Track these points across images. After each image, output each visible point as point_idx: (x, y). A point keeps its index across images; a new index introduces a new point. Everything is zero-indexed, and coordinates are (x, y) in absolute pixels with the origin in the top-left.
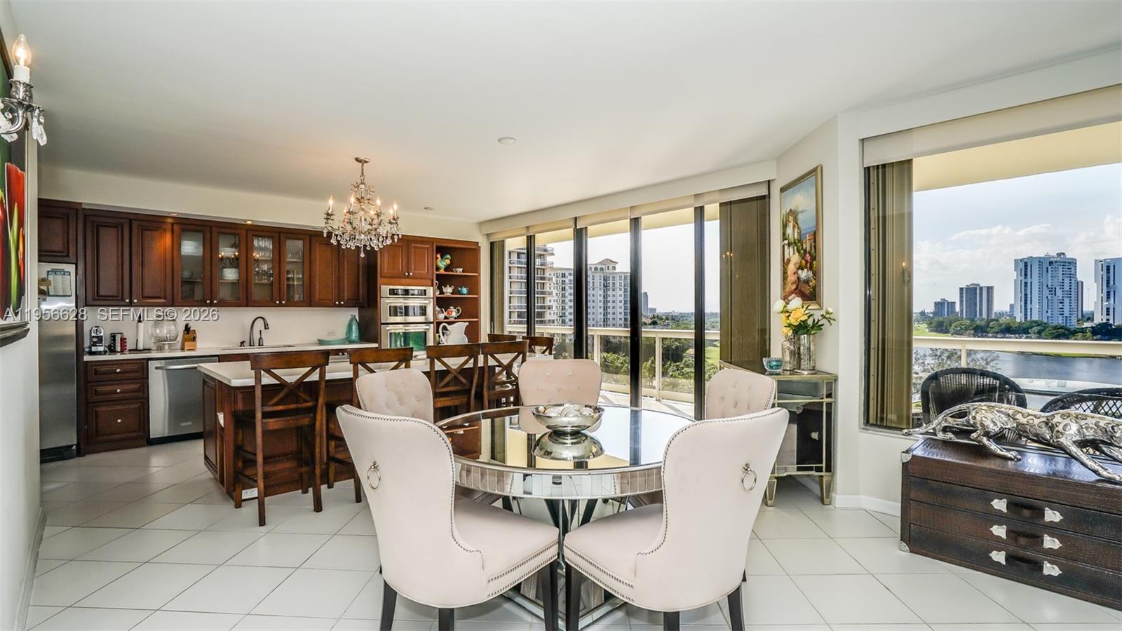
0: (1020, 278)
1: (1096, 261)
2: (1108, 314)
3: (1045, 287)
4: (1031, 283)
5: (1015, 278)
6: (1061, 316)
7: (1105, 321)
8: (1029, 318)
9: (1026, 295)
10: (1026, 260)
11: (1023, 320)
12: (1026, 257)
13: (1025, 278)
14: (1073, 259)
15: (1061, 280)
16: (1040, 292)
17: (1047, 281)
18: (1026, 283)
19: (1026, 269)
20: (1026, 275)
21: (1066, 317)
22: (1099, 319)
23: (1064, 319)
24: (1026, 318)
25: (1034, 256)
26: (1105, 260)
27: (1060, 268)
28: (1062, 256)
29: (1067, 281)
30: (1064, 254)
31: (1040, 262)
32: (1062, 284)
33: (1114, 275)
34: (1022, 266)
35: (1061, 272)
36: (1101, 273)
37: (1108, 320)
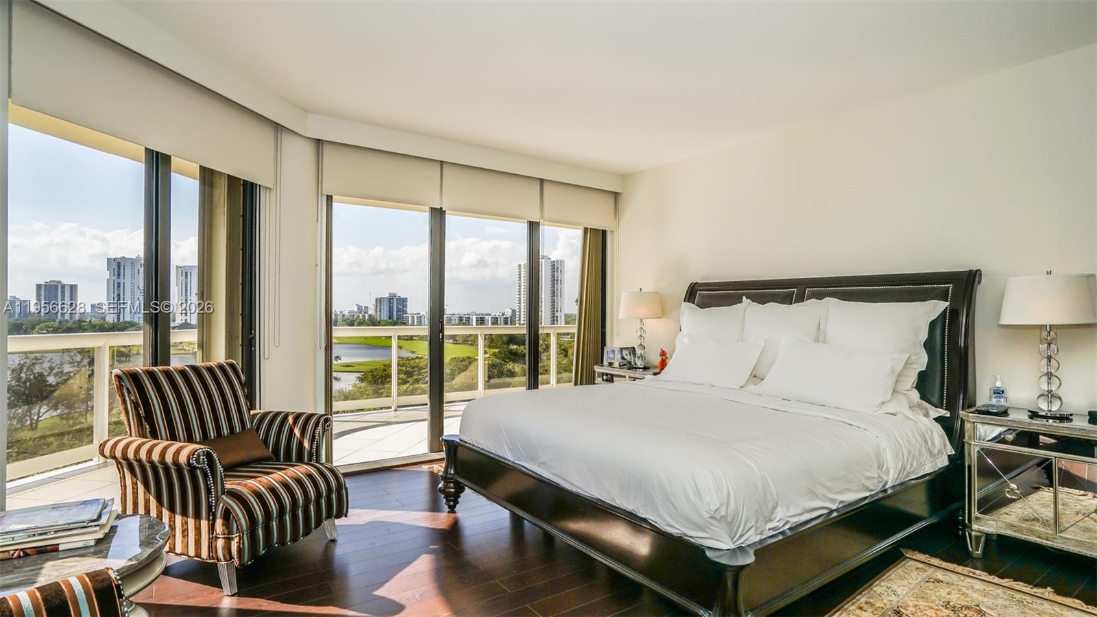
0: (113, 278)
1: (177, 266)
2: (186, 315)
3: (136, 287)
4: (124, 283)
5: (108, 278)
7: (184, 321)
8: (121, 320)
9: (119, 295)
10: (119, 260)
11: (116, 321)
12: (119, 257)
13: (119, 278)
16: (133, 292)
17: (139, 283)
18: (119, 283)
19: (119, 269)
20: (119, 275)
22: (179, 319)
24: (119, 319)
25: (127, 257)
26: (184, 267)
31: (132, 263)
33: (191, 280)
34: (115, 265)
36: (180, 278)
37: (186, 320)
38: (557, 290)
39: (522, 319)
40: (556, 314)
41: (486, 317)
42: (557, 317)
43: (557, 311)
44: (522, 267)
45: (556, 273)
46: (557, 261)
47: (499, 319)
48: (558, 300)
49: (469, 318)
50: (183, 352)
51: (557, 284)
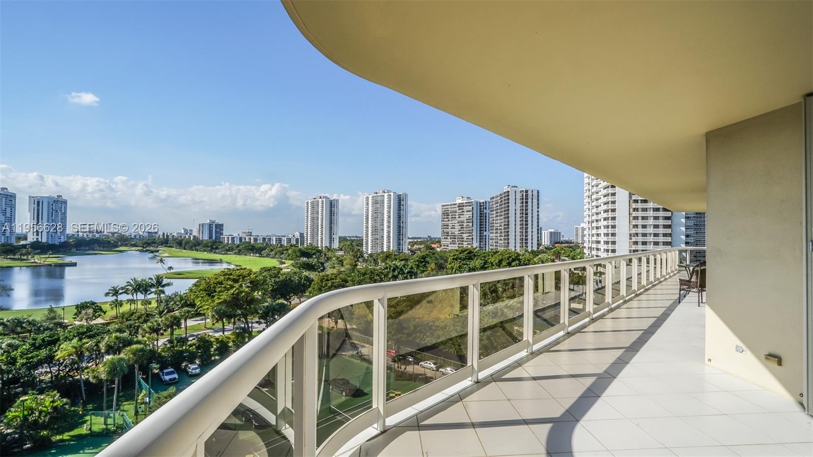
1: (30, 197)
2: (37, 235)
6: (3, 237)
7: (35, 240)
14: (14, 193)
15: (4, 209)
21: (7, 237)
22: (31, 238)
23: (6, 238)
26: (36, 197)
27: (4, 199)
28: (5, 190)
29: (8, 209)
30: (6, 189)
32: (4, 212)
33: (42, 208)
35: (4, 203)
36: (33, 206)
37: (37, 239)
38: (334, 220)
39: (309, 240)
40: (333, 236)
41: (283, 238)
42: (334, 238)
43: (334, 234)
44: (310, 203)
45: (333, 208)
46: (334, 200)
47: (292, 240)
48: (334, 227)
49: (270, 239)
50: (35, 264)
51: (334, 215)
